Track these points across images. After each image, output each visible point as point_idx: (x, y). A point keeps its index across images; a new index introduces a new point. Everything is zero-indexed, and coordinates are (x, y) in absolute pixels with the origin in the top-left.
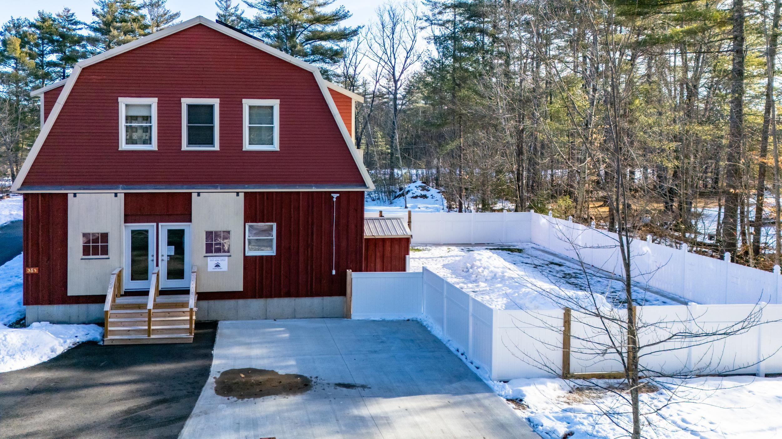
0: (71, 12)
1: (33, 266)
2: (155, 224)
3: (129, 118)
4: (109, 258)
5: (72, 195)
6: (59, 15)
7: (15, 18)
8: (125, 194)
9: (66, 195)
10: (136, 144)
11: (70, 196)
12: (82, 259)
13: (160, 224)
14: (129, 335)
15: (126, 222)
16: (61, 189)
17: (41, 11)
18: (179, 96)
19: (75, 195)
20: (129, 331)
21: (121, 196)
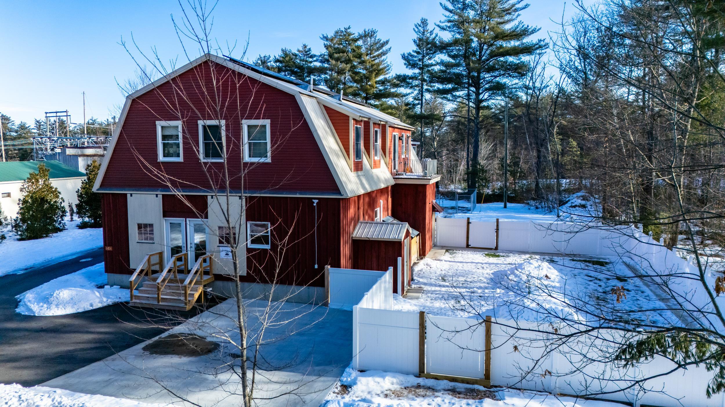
0: (308, 48)
1: (109, 246)
2: (184, 219)
3: (164, 137)
4: (154, 243)
6: (299, 51)
7: (262, 56)
8: (163, 195)
9: (126, 195)
10: (172, 156)
11: (129, 196)
12: (138, 243)
13: (188, 219)
14: (148, 300)
15: (164, 216)
16: (122, 191)
17: (284, 49)
18: (197, 119)
19: (131, 195)
20: (148, 297)
21: (160, 197)
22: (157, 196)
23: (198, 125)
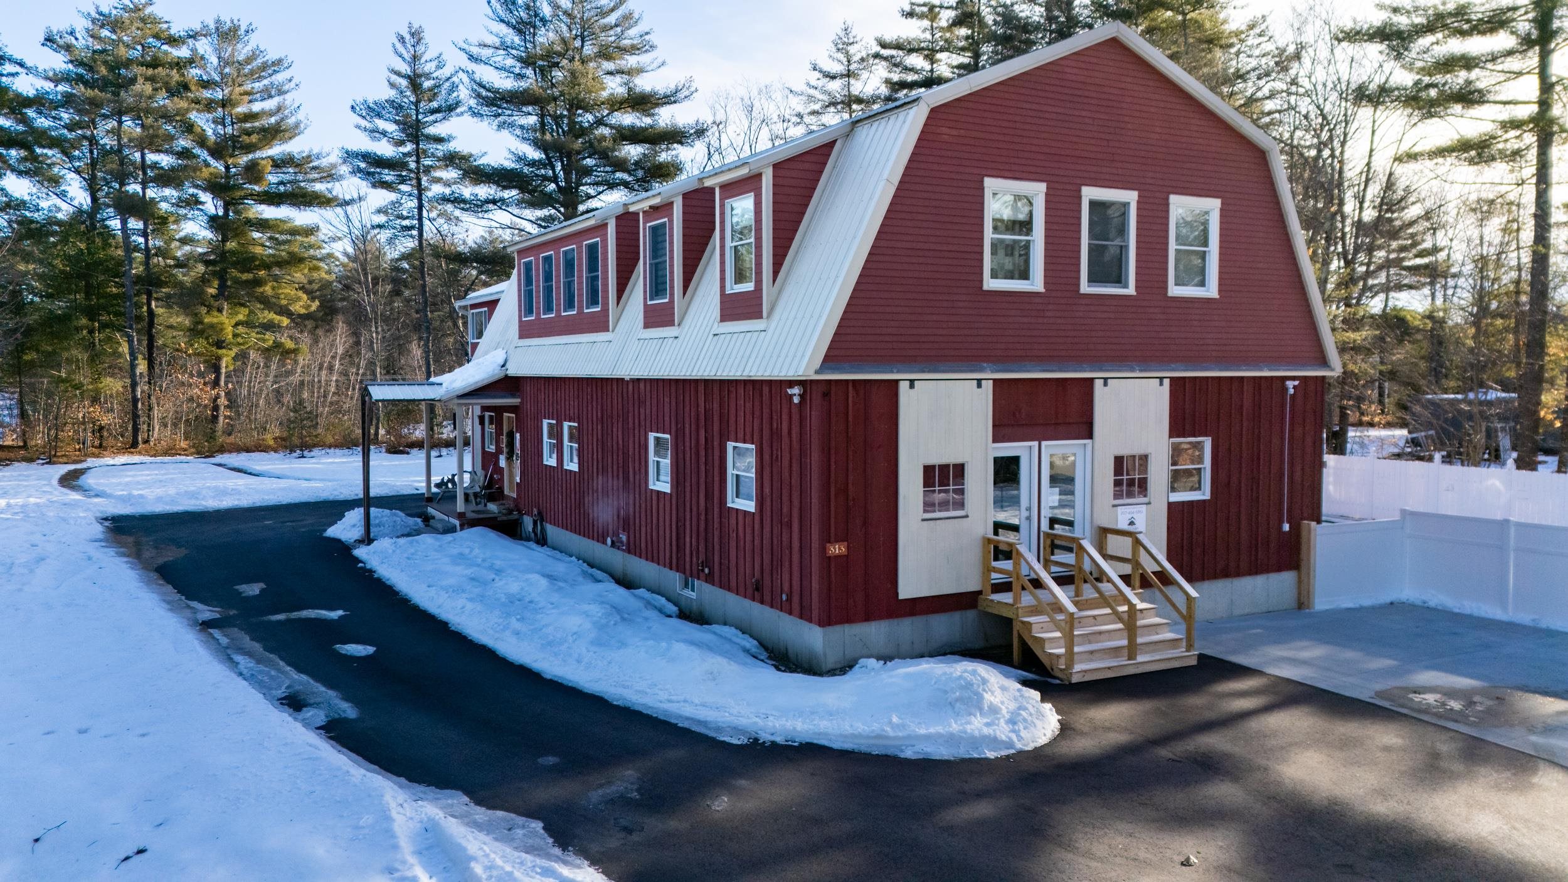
1: (837, 540)
2: (1037, 444)
4: (967, 516)
5: (908, 383)
8: (995, 381)
9: (897, 383)
10: (1009, 277)
11: (903, 387)
12: (924, 520)
15: (993, 439)
16: (888, 372)
18: (1079, 181)
21: (988, 386)
22: (979, 386)
23: (1080, 197)
